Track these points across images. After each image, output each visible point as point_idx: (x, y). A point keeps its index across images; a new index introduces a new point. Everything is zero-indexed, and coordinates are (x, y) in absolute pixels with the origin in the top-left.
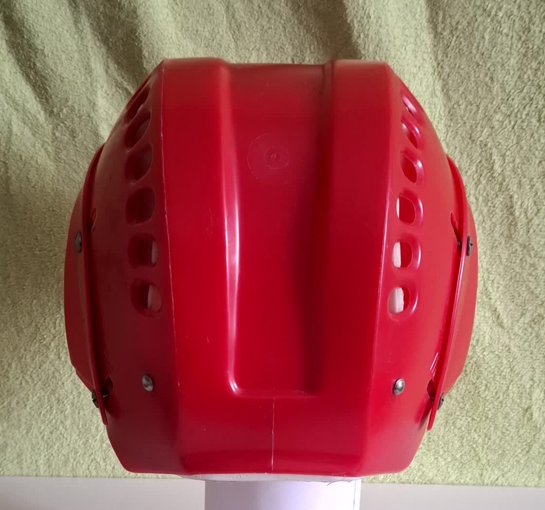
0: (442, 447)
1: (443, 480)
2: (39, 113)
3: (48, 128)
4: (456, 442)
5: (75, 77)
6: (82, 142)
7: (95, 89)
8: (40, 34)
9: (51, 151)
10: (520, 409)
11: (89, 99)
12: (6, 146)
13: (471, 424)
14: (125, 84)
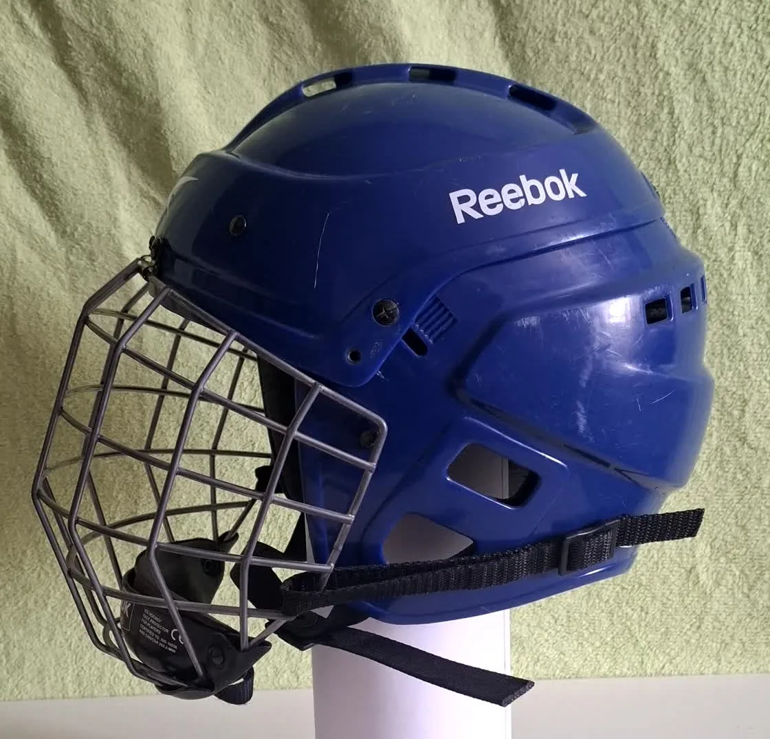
0: (587, 629)
1: (593, 672)
2: (49, 235)
3: (61, 253)
4: (604, 620)
5: (90, 188)
6: (103, 267)
7: (116, 201)
8: (46, 139)
9: (66, 280)
10: (683, 571)
11: (109, 214)
12: (11, 276)
13: (620, 595)
14: (152, 193)
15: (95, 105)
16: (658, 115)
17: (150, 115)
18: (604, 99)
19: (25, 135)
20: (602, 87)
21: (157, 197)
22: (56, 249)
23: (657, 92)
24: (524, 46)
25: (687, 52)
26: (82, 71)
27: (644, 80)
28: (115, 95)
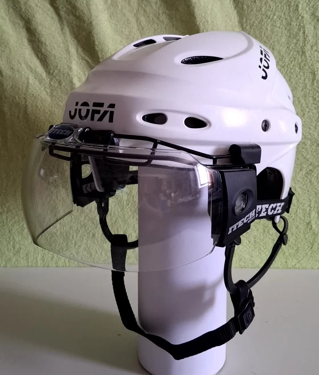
15: (65, 23)
16: (298, 33)
17: (87, 27)
18: (276, 26)
19: (36, 33)
20: (275, 21)
21: (88, 59)
22: (46, 79)
23: (298, 24)
24: (243, 4)
25: (311, 8)
26: (60, 9)
27: (293, 19)
28: (74, 18)
